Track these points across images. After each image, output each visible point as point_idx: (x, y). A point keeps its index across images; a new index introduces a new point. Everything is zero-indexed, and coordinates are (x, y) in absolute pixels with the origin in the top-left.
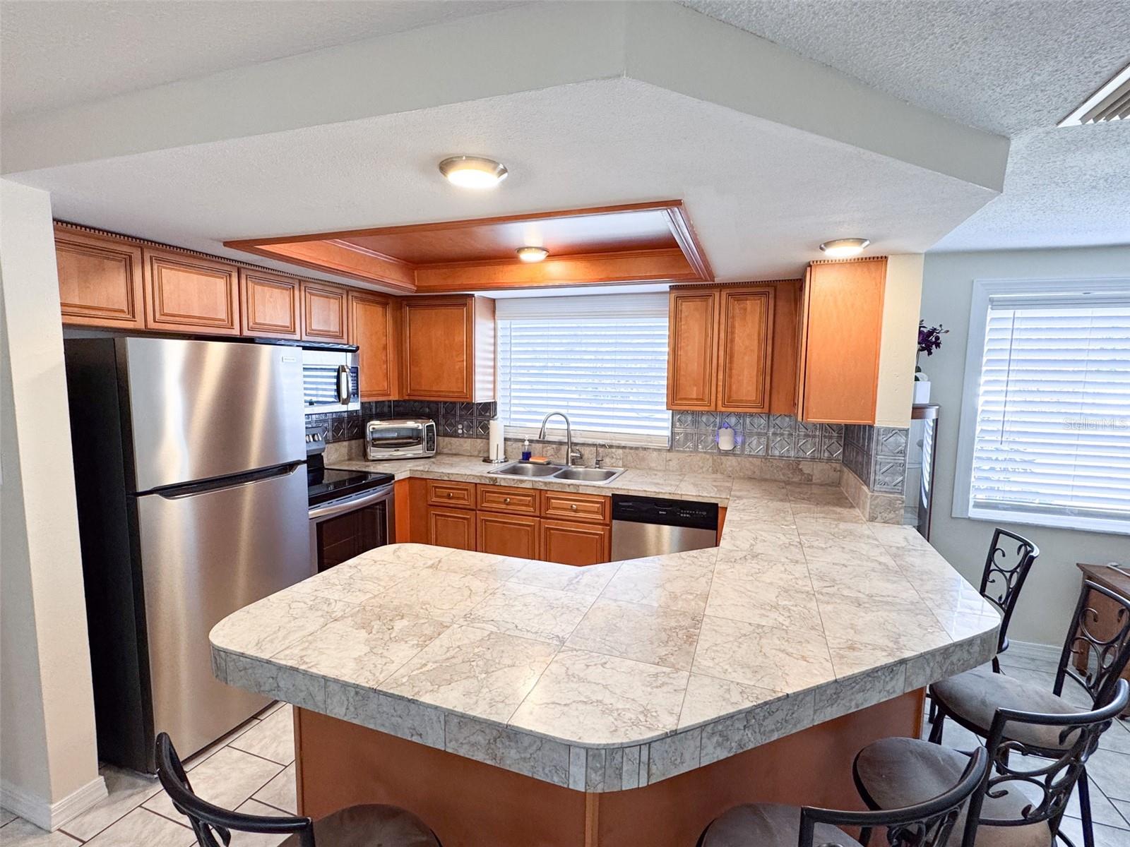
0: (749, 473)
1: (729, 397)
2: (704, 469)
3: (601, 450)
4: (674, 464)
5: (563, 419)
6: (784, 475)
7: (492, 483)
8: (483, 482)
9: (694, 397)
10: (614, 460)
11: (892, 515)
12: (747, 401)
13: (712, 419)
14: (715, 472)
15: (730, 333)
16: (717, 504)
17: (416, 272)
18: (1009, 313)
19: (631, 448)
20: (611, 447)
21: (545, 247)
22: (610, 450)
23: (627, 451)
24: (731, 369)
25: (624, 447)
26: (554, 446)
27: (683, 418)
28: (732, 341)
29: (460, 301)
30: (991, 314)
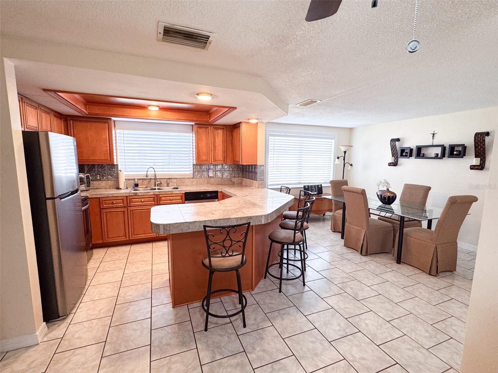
0: (218, 183)
1: (215, 159)
2: (205, 183)
3: (168, 180)
4: (194, 183)
5: (153, 170)
6: (227, 182)
7: (134, 195)
8: (131, 195)
9: (205, 159)
10: (173, 183)
11: (262, 186)
12: (220, 160)
13: (206, 167)
14: (207, 184)
15: (215, 139)
16: (218, 191)
17: (87, 106)
18: (273, 138)
19: (179, 179)
20: (172, 179)
21: (158, 105)
22: (171, 180)
23: (178, 180)
24: (215, 151)
25: (176, 179)
26: (148, 181)
27: (196, 167)
28: (215, 142)
29: (105, 121)
30: (270, 138)
